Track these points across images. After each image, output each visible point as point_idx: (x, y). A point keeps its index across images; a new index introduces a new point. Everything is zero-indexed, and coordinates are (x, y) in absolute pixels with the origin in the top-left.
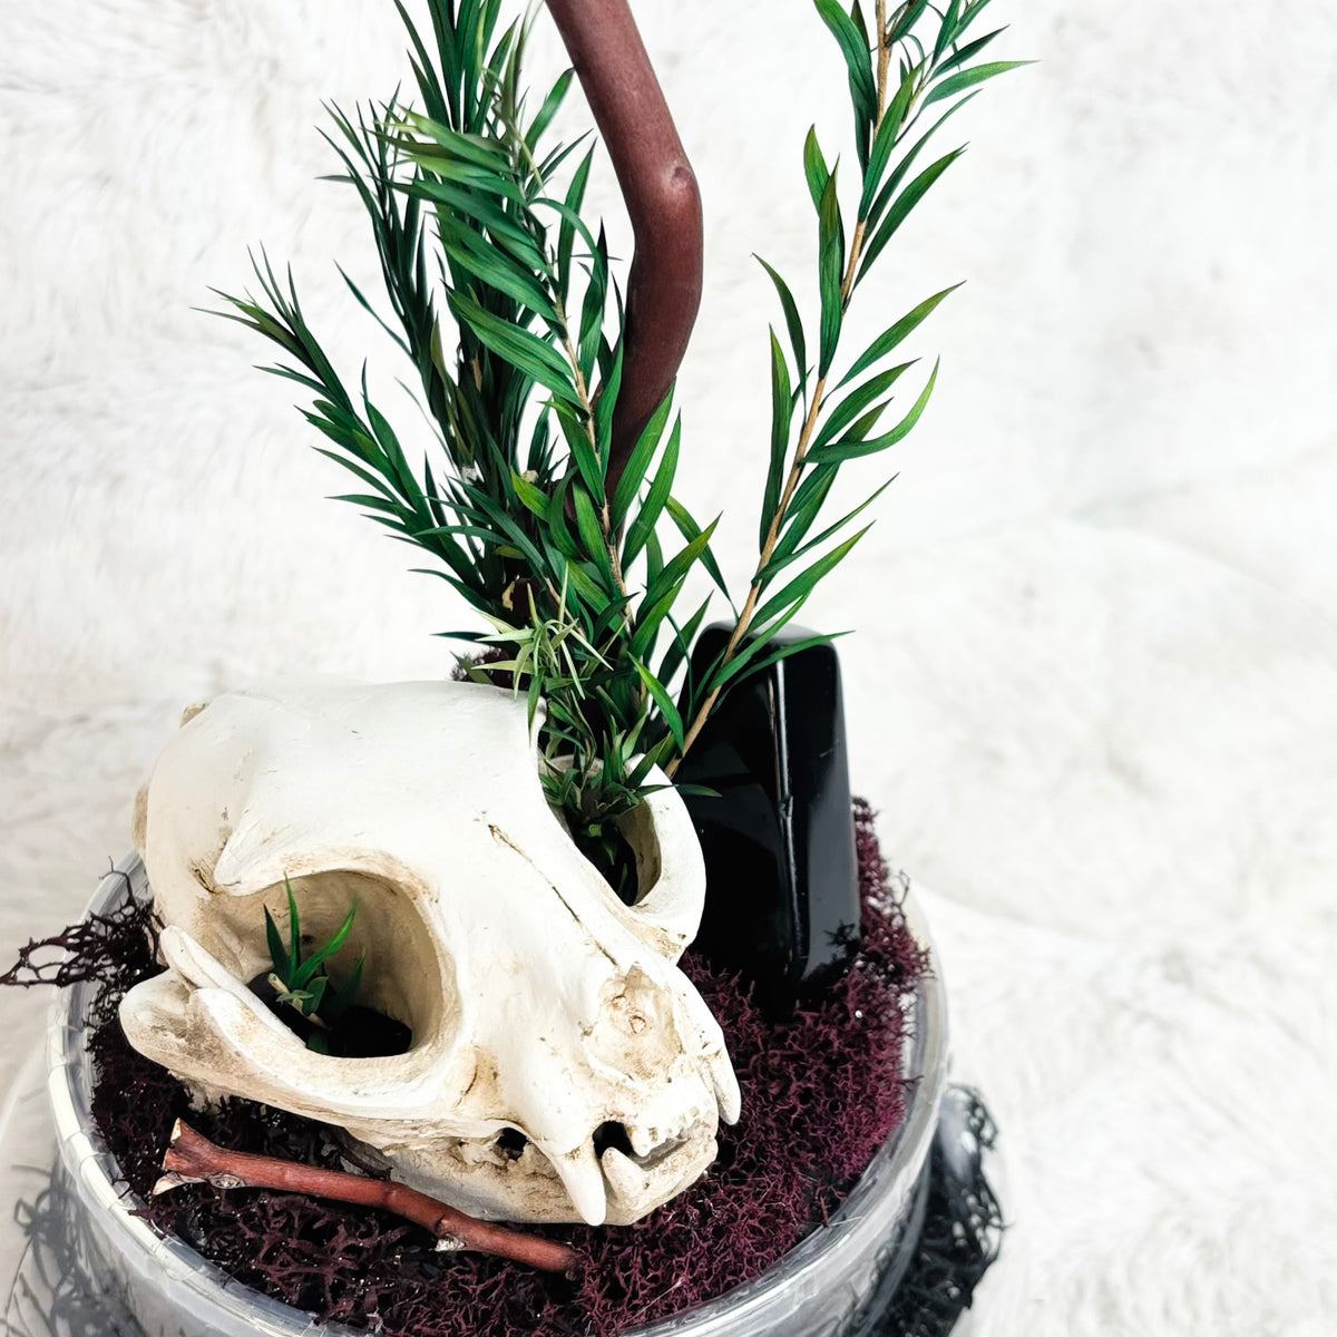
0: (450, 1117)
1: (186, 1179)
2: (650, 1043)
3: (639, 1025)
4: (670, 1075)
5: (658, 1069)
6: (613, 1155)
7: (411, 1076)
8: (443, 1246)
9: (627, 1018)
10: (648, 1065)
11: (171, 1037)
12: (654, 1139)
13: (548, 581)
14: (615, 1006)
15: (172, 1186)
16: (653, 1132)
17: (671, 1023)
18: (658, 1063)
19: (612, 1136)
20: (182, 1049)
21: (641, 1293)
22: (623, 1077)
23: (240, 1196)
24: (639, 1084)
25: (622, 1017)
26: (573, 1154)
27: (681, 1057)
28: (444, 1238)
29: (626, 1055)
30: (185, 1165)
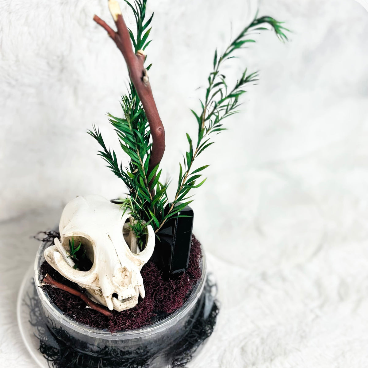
0: (90, 285)
1: (47, 284)
2: (127, 280)
3: (126, 277)
4: (128, 287)
5: (126, 286)
6: (115, 299)
7: (85, 276)
8: (87, 307)
9: (124, 275)
10: (124, 285)
11: (49, 258)
12: (122, 298)
13: (135, 190)
14: (123, 273)
15: (44, 285)
16: (122, 297)
17: (131, 278)
18: (126, 285)
19: (115, 295)
20: (50, 261)
21: (120, 325)
22: (118, 286)
23: (55, 289)
24: (121, 288)
25: (123, 275)
26: (108, 297)
27: (131, 285)
28: (88, 306)
29: (122, 282)
30: (47, 282)
